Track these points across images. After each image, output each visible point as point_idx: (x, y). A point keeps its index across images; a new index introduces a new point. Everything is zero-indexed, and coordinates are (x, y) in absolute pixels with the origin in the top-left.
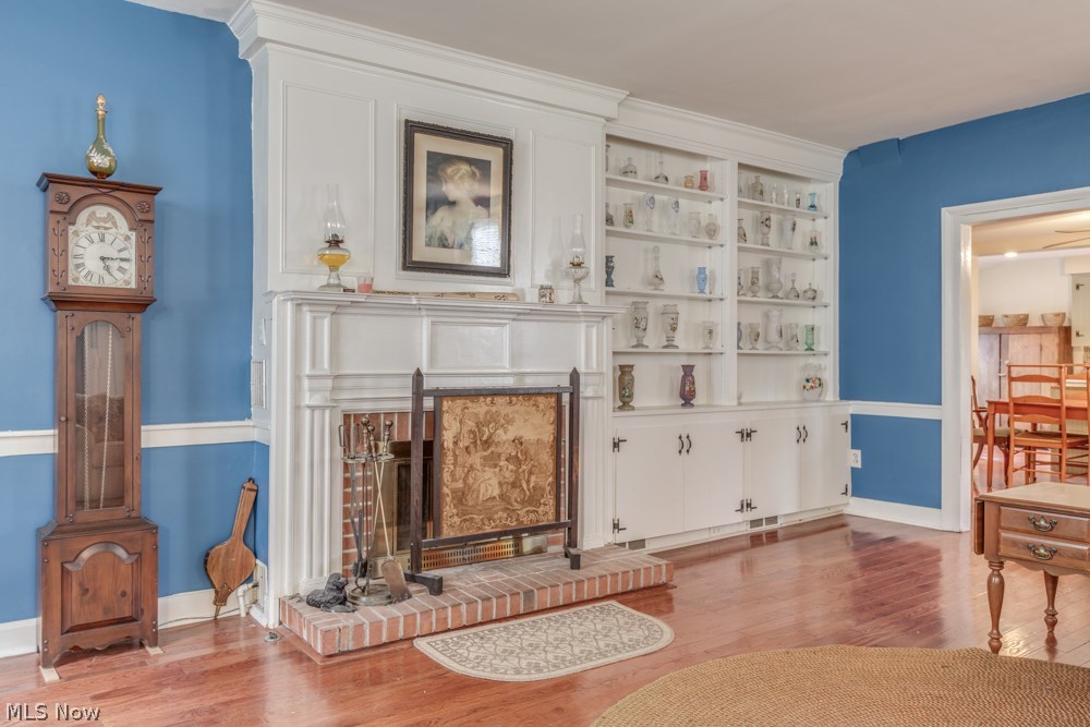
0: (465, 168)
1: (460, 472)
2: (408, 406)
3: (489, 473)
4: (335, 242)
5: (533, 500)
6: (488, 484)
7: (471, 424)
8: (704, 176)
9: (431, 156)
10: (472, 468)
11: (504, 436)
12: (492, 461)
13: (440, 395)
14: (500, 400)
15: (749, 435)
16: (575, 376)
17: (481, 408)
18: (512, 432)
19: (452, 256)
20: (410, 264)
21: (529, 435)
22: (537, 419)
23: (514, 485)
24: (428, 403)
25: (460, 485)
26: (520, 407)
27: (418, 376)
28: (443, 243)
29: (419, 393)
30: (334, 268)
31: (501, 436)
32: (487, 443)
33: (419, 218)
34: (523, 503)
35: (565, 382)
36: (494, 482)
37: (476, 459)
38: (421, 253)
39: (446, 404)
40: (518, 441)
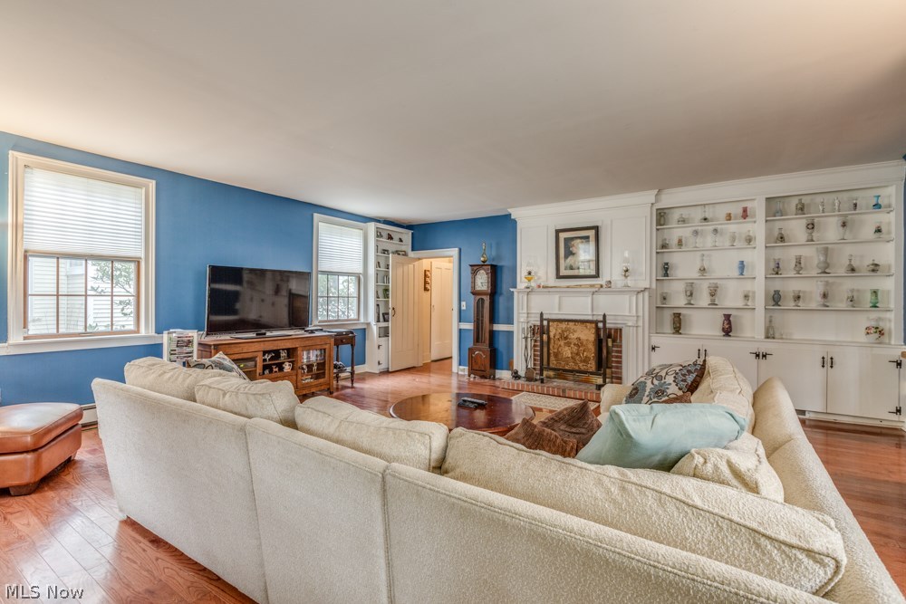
0: (579, 241)
1: (556, 346)
2: (538, 323)
3: (567, 348)
4: (530, 273)
5: (586, 361)
6: (567, 352)
7: (560, 331)
8: (745, 210)
9: (565, 239)
10: (560, 346)
11: (573, 336)
12: (568, 344)
13: (549, 321)
14: (570, 323)
15: (764, 356)
16: (604, 316)
17: (564, 325)
18: (576, 336)
19: (574, 272)
20: (559, 277)
21: (583, 337)
22: (586, 332)
23: (578, 354)
24: (545, 323)
25: (556, 351)
26: (579, 327)
27: (542, 314)
28: (571, 268)
29: (542, 320)
30: (529, 281)
31: (571, 336)
32: (566, 338)
33: (562, 261)
34: (581, 361)
35: (601, 318)
36: (569, 352)
37: (562, 343)
38: (563, 272)
39: (551, 324)
40: (579, 339)
